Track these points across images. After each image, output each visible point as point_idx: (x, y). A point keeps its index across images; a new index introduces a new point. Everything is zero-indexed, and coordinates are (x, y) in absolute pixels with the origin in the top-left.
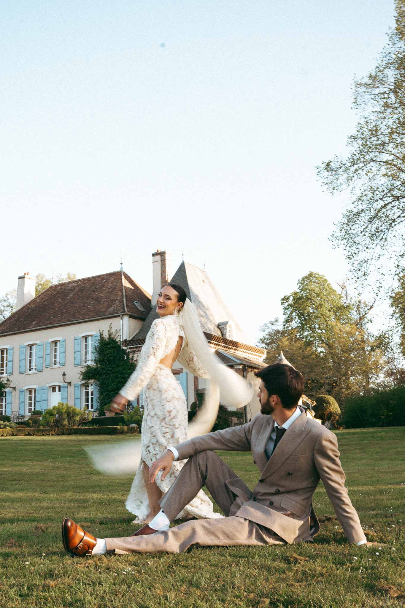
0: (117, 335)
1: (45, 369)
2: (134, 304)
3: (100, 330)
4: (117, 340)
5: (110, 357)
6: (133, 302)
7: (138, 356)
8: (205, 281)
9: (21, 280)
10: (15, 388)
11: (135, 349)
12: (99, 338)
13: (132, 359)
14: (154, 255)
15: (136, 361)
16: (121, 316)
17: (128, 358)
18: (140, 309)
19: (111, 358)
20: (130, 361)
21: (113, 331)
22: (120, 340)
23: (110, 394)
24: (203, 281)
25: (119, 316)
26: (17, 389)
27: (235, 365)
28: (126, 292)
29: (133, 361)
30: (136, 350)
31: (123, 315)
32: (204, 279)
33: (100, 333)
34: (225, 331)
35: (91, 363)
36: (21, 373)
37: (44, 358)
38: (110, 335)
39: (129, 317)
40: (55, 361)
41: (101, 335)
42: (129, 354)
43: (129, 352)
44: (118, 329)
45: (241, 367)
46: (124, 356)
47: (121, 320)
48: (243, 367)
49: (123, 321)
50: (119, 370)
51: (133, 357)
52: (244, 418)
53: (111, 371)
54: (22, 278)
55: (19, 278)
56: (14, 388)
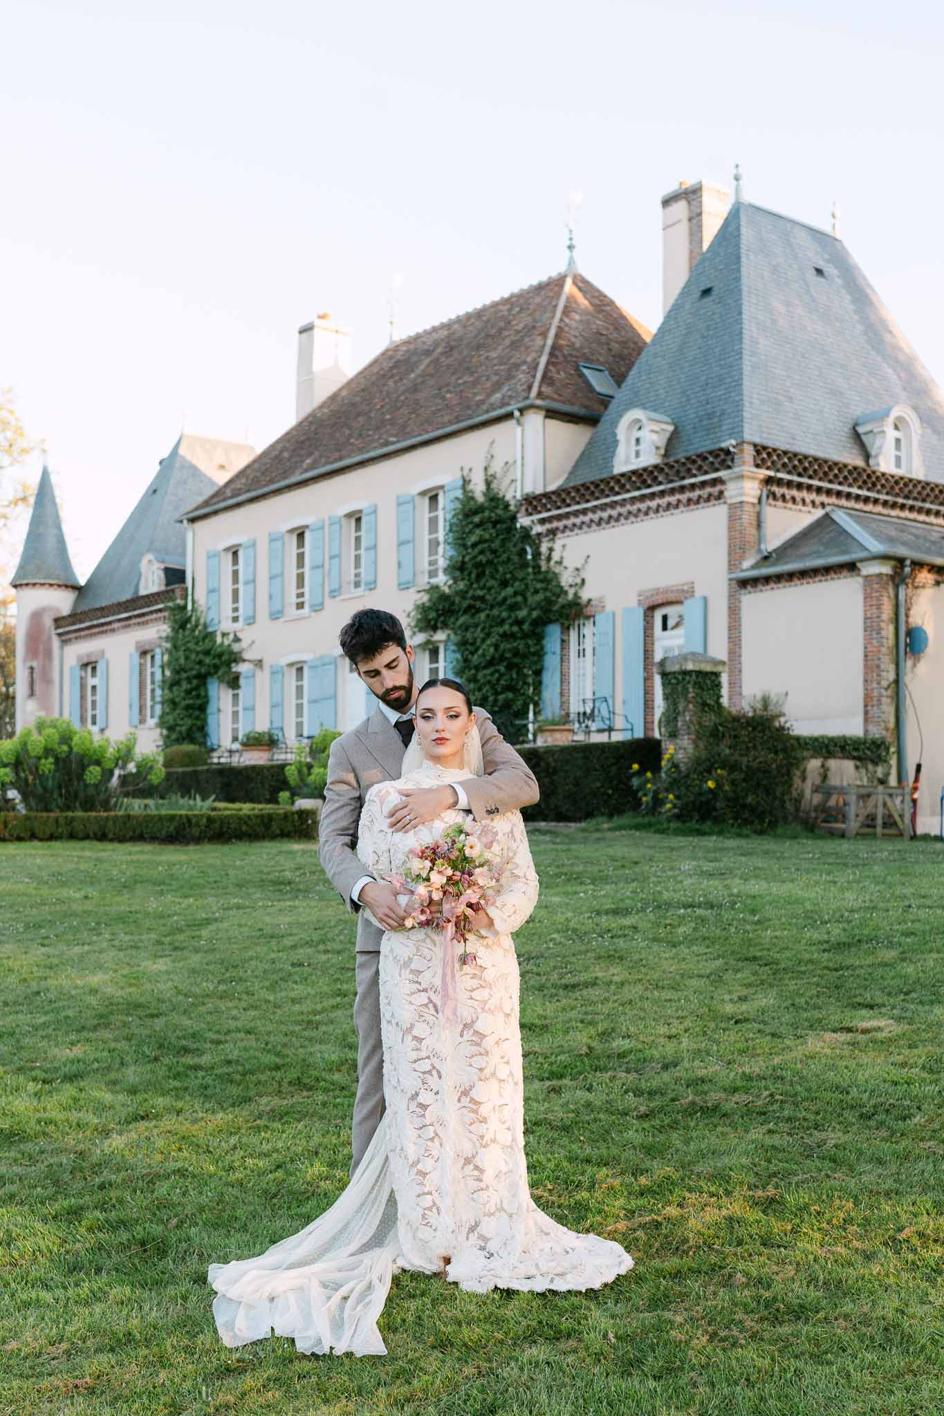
0: (506, 481)
1: (328, 601)
2: (582, 376)
3: (462, 469)
4: (508, 497)
5: (482, 552)
6: (577, 369)
7: (564, 546)
8: (829, 269)
9: (304, 335)
10: (260, 661)
11: (555, 524)
12: (459, 493)
13: (549, 559)
14: (666, 202)
15: (560, 563)
16: (517, 414)
17: (537, 554)
18: (598, 389)
19: (482, 558)
20: (543, 564)
21: (496, 467)
22: (514, 497)
23: (480, 675)
24: (819, 272)
25: (509, 416)
26: (266, 664)
27: (862, 560)
28: (557, 336)
29: (552, 563)
30: (557, 529)
31: (521, 411)
32: (821, 264)
33: (463, 477)
34: (877, 444)
35: (442, 580)
36: (275, 616)
37: (327, 567)
38: (488, 484)
39: (547, 417)
40: (357, 575)
41: (466, 482)
42: (540, 542)
43: (539, 534)
44: (511, 461)
45: (886, 569)
46: (525, 551)
47: (519, 429)
48: (895, 568)
49: (523, 430)
50: (505, 599)
51: (551, 550)
52: (893, 762)
53: (482, 599)
54: (306, 330)
55: (302, 331)
56: (259, 663)
